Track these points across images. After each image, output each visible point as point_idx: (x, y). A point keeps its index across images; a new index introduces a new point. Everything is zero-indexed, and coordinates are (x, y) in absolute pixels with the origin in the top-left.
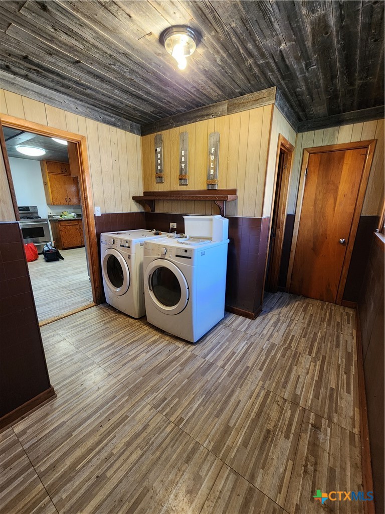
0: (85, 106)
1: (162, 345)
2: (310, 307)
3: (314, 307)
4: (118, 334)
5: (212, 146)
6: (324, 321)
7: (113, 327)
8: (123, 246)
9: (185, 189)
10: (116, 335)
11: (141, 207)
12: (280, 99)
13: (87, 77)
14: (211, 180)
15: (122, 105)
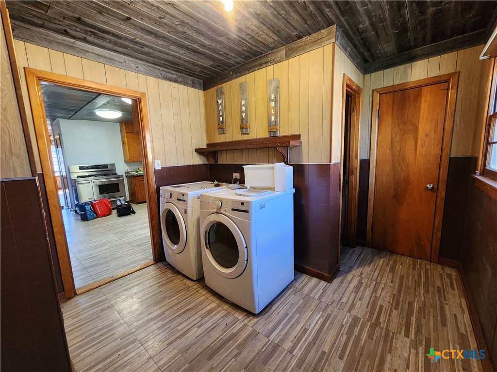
0: (145, 65)
1: (218, 316)
2: (399, 266)
3: (403, 265)
4: (171, 300)
5: (272, 91)
6: (419, 286)
7: (168, 291)
8: (180, 200)
9: (247, 139)
10: (169, 301)
11: (205, 159)
12: (341, 39)
13: (141, 34)
14: (272, 128)
15: (181, 62)
